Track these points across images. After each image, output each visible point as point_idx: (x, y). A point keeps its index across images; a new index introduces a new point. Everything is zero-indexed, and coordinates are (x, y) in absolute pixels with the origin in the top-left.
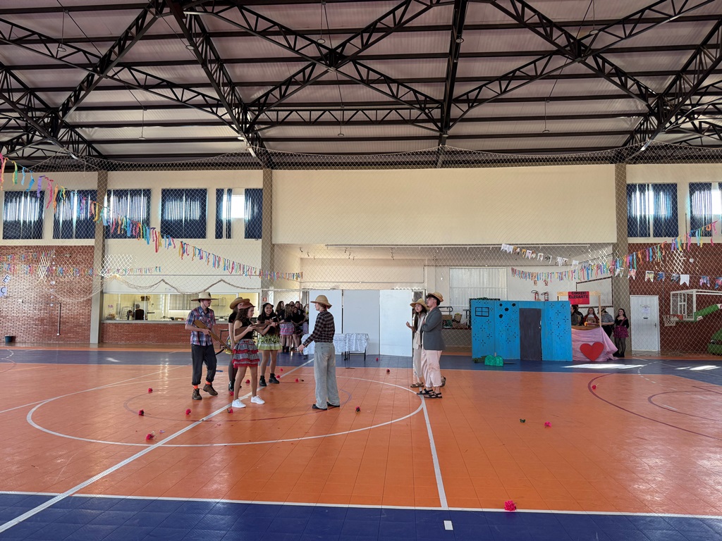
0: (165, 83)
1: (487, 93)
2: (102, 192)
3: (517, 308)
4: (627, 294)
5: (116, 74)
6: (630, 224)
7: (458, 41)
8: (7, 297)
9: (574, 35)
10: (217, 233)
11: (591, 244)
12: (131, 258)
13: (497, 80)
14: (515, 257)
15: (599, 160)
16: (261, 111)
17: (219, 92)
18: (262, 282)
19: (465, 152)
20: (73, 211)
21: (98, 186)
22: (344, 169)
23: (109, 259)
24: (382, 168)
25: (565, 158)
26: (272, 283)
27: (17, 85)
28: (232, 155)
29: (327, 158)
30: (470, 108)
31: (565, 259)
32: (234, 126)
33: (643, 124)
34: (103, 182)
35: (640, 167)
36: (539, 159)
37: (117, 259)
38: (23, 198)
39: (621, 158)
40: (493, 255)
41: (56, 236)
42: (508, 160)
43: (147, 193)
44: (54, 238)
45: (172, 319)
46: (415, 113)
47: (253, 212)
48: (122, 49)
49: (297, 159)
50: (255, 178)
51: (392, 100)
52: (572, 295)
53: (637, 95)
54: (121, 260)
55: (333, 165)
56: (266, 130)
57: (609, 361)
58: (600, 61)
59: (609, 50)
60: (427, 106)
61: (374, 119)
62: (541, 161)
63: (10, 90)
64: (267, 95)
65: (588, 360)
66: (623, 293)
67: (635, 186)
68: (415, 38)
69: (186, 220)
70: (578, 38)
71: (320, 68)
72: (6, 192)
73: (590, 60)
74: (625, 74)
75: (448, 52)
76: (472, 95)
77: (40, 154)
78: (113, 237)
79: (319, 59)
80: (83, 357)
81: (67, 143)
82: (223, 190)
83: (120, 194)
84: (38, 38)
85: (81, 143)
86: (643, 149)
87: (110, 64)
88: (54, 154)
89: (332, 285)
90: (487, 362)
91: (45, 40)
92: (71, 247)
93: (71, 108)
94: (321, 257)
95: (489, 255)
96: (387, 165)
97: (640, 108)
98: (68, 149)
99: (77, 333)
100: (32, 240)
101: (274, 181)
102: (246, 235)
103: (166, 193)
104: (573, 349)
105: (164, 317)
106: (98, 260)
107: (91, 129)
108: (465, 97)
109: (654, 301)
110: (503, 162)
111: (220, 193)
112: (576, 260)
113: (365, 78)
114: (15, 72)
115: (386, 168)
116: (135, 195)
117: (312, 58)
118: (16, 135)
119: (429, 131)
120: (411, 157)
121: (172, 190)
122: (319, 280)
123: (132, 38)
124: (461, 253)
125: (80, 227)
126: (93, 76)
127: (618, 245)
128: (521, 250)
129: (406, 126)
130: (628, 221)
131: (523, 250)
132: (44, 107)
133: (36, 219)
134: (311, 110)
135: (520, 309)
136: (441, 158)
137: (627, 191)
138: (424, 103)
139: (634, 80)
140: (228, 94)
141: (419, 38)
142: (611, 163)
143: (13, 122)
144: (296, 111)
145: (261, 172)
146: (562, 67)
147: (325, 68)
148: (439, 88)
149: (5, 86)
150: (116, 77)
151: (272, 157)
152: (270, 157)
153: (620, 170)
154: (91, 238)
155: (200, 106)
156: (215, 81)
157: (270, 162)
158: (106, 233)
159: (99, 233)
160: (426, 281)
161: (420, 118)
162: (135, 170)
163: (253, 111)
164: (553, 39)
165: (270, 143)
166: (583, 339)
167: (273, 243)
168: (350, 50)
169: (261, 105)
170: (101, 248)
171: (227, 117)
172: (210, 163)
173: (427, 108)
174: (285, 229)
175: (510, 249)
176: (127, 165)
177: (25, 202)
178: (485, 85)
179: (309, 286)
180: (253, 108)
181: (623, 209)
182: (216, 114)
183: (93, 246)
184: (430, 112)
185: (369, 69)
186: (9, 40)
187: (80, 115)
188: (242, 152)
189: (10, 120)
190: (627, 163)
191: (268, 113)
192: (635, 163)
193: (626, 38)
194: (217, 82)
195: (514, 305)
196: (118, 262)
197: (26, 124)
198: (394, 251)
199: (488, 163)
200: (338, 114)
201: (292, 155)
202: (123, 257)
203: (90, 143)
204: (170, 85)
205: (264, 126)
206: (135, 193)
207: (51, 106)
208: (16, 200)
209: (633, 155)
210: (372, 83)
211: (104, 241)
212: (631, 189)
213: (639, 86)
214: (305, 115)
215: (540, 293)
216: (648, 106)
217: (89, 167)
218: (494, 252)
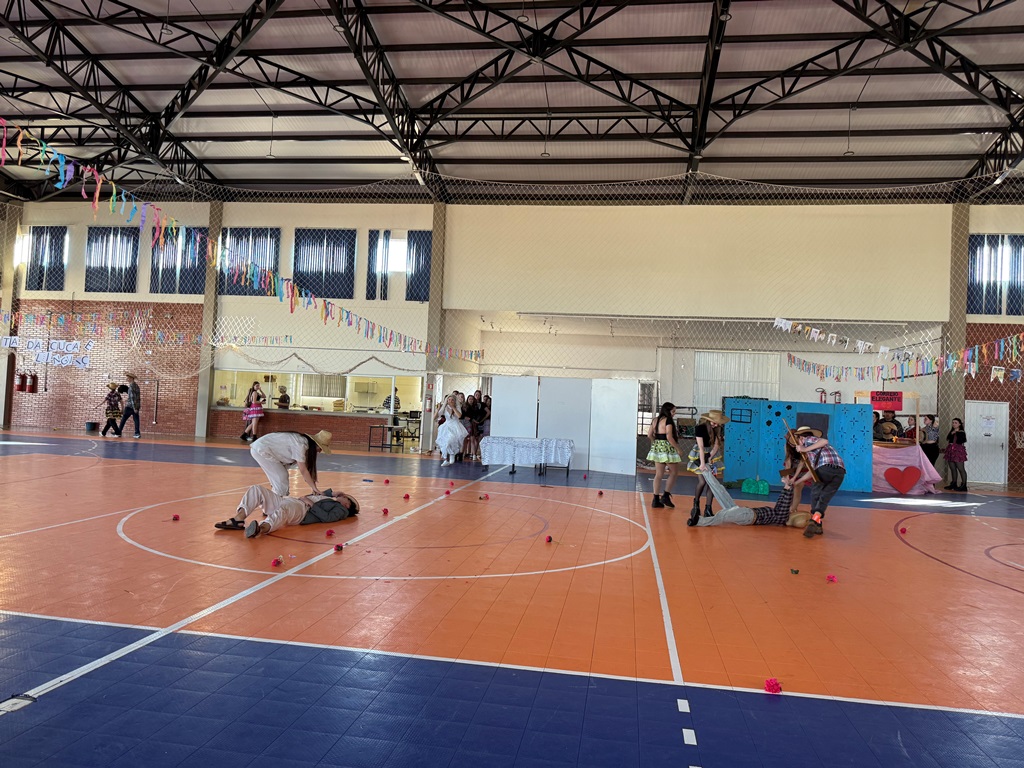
0: (303, 79)
1: (763, 95)
2: (215, 230)
3: (793, 413)
4: (960, 397)
5: (238, 66)
6: (972, 293)
7: (723, 18)
8: (89, 370)
9: (900, 8)
10: (368, 292)
11: (910, 323)
12: (252, 323)
13: (778, 76)
14: (793, 338)
15: (928, 198)
16: (434, 120)
17: (377, 93)
18: (427, 362)
19: (727, 181)
20: (177, 255)
21: (211, 223)
22: (548, 204)
23: (223, 323)
24: (602, 204)
25: (875, 194)
26: (441, 364)
27: (108, 82)
28: (392, 182)
29: (525, 188)
30: (736, 117)
31: (869, 344)
32: (396, 141)
33: (1000, 143)
34: (216, 216)
35: (992, 209)
36: (837, 194)
37: (233, 324)
38: (112, 236)
39: (962, 195)
40: (760, 333)
41: (154, 289)
42: (790, 194)
43: (276, 233)
44: (151, 291)
45: (305, 408)
46: (655, 124)
47: (419, 263)
48: (247, 32)
49: (482, 189)
50: (422, 216)
51: (621, 104)
52: (877, 397)
53: (993, 100)
54: (238, 324)
55: (533, 199)
56: (439, 148)
57: (927, 495)
58: (938, 48)
59: (953, 31)
60: (673, 113)
61: (593, 132)
62: (839, 198)
63: (98, 88)
64: (442, 97)
65: (895, 492)
66: (955, 397)
67: (982, 237)
68: (659, 15)
69: (327, 273)
70: (905, 13)
71: (519, 58)
72: (90, 228)
73: (923, 47)
74: (978, 69)
75: (707, 34)
76: (740, 99)
77: (134, 176)
78: (229, 293)
79: (518, 45)
80: (187, 455)
81: (171, 161)
82: (378, 232)
83: (240, 233)
84: (136, 16)
85: (189, 162)
86: (998, 182)
87: (230, 52)
88: (153, 177)
89: (523, 370)
90: (745, 488)
91: (145, 18)
92: (173, 304)
93: (177, 113)
94: (510, 330)
95: (755, 334)
96: (611, 199)
97: (996, 120)
98: (171, 170)
99: (179, 422)
100: (123, 294)
101: (448, 220)
102: (407, 295)
103: (301, 234)
104: (874, 475)
105: (295, 405)
106: (208, 323)
107: (202, 143)
108: (729, 101)
109: (1001, 410)
110: (782, 198)
111: (373, 236)
112: (885, 346)
113: (583, 72)
114: (103, 63)
115: (608, 204)
116: (260, 235)
117: (508, 43)
118: (104, 149)
119: (673, 150)
120: (646, 188)
121: (309, 230)
122: (506, 361)
123: (261, 16)
124: (713, 329)
125: (186, 278)
126: (207, 68)
127: (951, 325)
128: (803, 328)
129: (640, 142)
130: (969, 289)
131: (807, 328)
132: (141, 111)
133: (129, 265)
134: (503, 119)
135: (799, 415)
136: (691, 190)
137: (970, 244)
138: (667, 109)
139: (990, 77)
140: (390, 95)
141: (664, 14)
142: (947, 202)
143: (100, 131)
144: (483, 119)
145: (432, 206)
146: (877, 57)
147: (526, 59)
148: (691, 87)
149: (91, 83)
150: (237, 70)
151: (447, 187)
152: (444, 187)
153: (961, 212)
154: (200, 293)
155: (350, 113)
156: (372, 77)
157: (444, 193)
158: (220, 287)
159: (210, 285)
160: (659, 368)
161: (662, 131)
162: (259, 201)
163: (422, 120)
164: (868, 14)
165: (446, 166)
166: (890, 461)
167: (444, 307)
168: (563, 32)
169: (435, 111)
170: (212, 308)
171: (387, 128)
172: (362, 194)
173: (672, 117)
174: (460, 289)
175: (787, 326)
176: (250, 193)
177: (115, 242)
178: (759, 84)
179: (492, 370)
180: (423, 116)
181: (962, 271)
182: (372, 124)
183: (202, 305)
184: (676, 123)
185: (590, 59)
186: (98, 19)
187: (188, 123)
188: (406, 178)
189: (97, 129)
190: (972, 202)
191: (444, 123)
192: (984, 203)
193: (981, 12)
194: (375, 77)
195: (789, 407)
196: (236, 328)
197: (118, 135)
198: (614, 323)
199: (761, 198)
200: (542, 125)
201: (474, 184)
202: (242, 321)
203: (200, 162)
204: (311, 82)
205: (437, 142)
206: (259, 233)
207: (151, 110)
208: (102, 238)
209: (982, 191)
210: (593, 80)
211: (216, 297)
212: (976, 241)
213: (997, 86)
214: (496, 126)
215: (828, 393)
216: (1010, 116)
217: (200, 195)
218: (763, 329)
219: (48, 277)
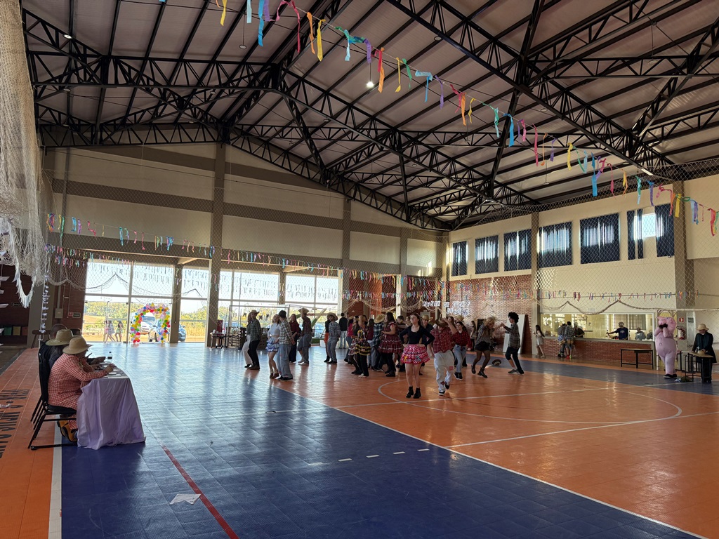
0: (551, 136)
2: (535, 229)
10: (630, 254)
16: (640, 133)
21: (532, 226)
34: (536, 221)
38: (486, 242)
41: (507, 269)
44: (505, 271)
47: (665, 229)
50: (665, 195)
69: (601, 245)
82: (633, 212)
92: (516, 276)
100: (493, 273)
101: (686, 193)
102: (658, 253)
103: (583, 223)
106: (534, 285)
116: (560, 228)
121: (589, 219)
125: (522, 260)
132: (481, 176)
133: (494, 257)
140: (602, 129)
144: (682, 120)
149: (453, 171)
151: (684, 169)
152: (680, 169)
154: (529, 268)
158: (540, 263)
165: (675, 155)
168: (704, 50)
170: (536, 276)
174: (701, 242)
177: (487, 246)
183: (530, 275)
194: (583, 124)
203: (521, 193)
207: (485, 175)
208: (482, 245)
211: (538, 270)
219: (460, 268)
